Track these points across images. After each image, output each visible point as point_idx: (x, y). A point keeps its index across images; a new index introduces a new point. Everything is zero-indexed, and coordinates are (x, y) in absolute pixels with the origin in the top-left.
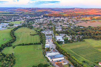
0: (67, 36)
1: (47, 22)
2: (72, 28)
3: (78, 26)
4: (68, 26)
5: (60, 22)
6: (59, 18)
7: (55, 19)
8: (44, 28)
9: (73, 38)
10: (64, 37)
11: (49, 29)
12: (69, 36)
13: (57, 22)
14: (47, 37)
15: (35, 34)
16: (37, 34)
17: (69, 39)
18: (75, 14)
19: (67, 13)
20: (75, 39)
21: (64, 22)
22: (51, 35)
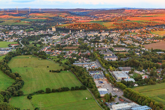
0: (137, 72)
1: (74, 43)
2: (138, 54)
3: (153, 51)
4: (127, 50)
5: (103, 41)
6: (96, 34)
7: (89, 35)
8: (73, 55)
9: (151, 75)
10: (130, 73)
11: (87, 57)
12: (142, 71)
13: (98, 42)
14: (92, 74)
15: (61, 70)
16: (65, 70)
17: (144, 77)
18: (131, 24)
19: (110, 21)
20: (158, 77)
21: (113, 43)
22: (99, 70)
